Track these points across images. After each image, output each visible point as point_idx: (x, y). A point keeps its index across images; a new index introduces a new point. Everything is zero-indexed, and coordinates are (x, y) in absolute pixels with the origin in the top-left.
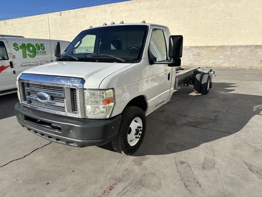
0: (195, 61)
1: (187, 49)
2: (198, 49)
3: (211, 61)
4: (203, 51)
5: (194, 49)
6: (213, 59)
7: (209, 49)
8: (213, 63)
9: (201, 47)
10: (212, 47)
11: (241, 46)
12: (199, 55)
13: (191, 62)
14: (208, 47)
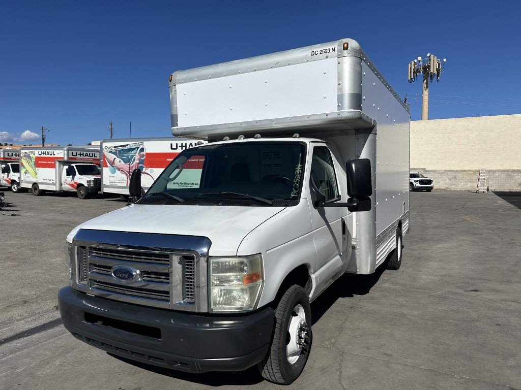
0: (451, 185)
1: (442, 173)
2: (454, 172)
3: (469, 184)
4: (460, 175)
5: (449, 173)
6: (470, 182)
7: (465, 173)
8: (471, 186)
9: (457, 171)
10: (468, 170)
11: (499, 171)
12: (455, 178)
13: (447, 186)
14: (465, 171)
